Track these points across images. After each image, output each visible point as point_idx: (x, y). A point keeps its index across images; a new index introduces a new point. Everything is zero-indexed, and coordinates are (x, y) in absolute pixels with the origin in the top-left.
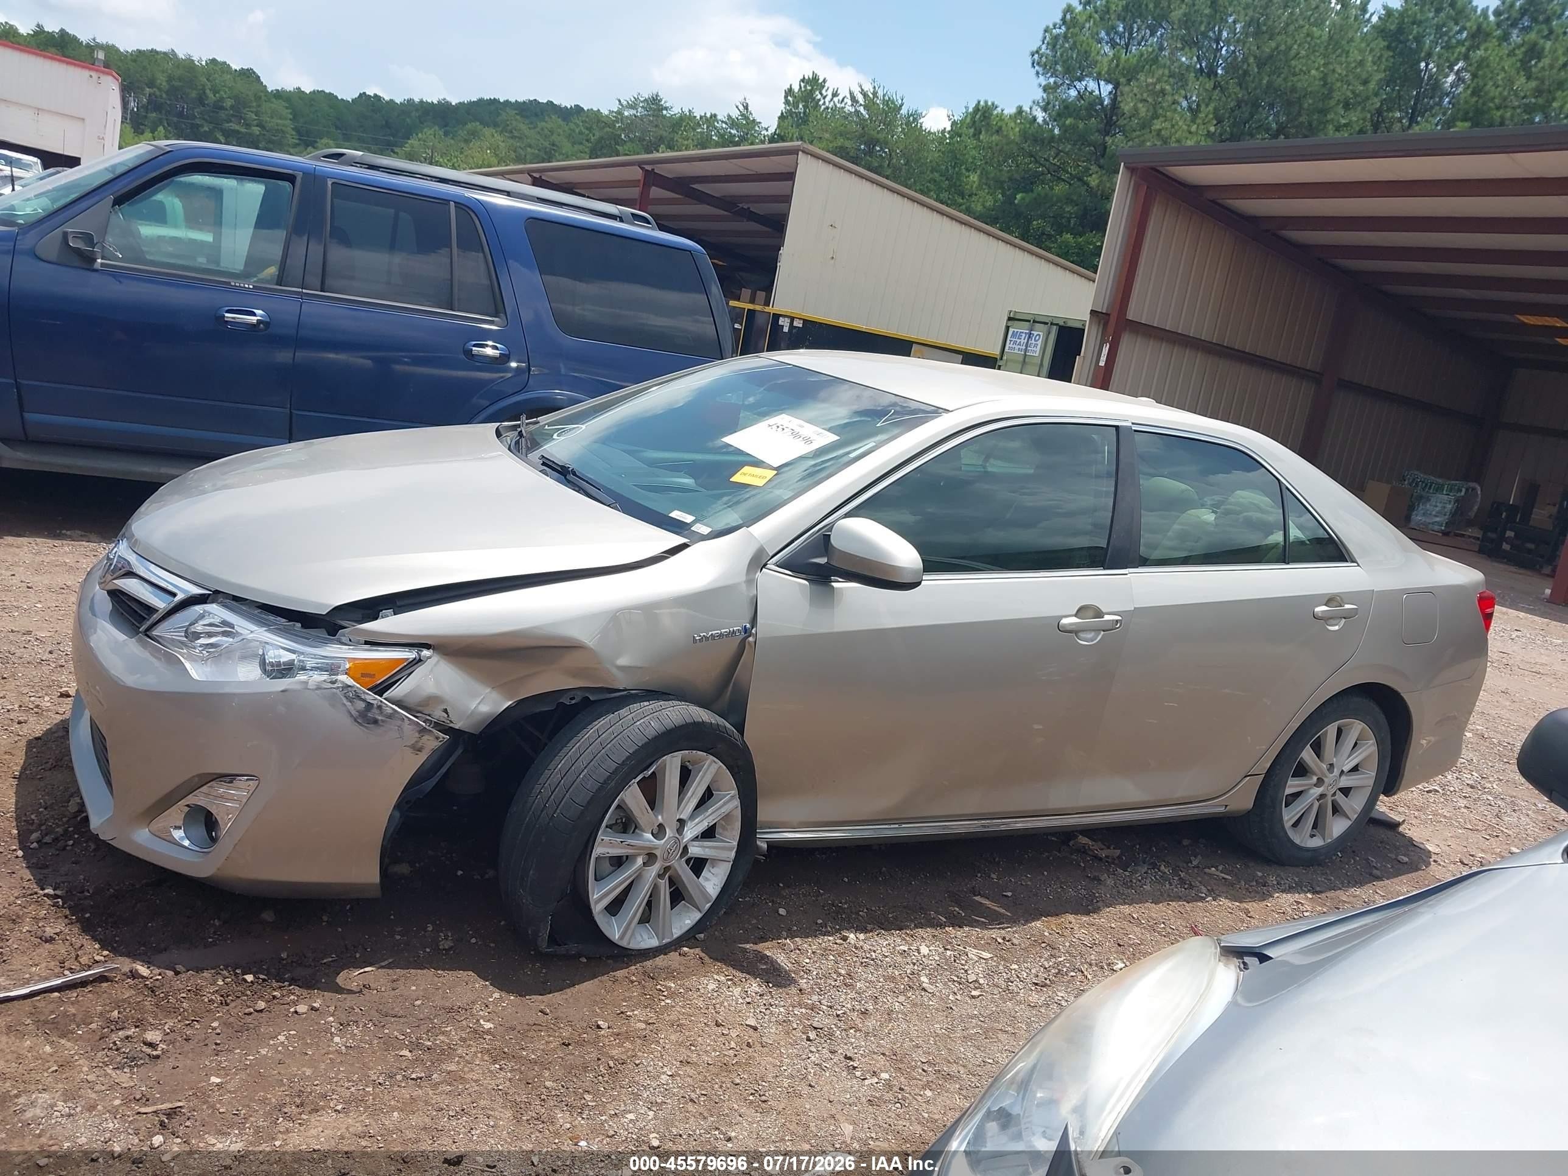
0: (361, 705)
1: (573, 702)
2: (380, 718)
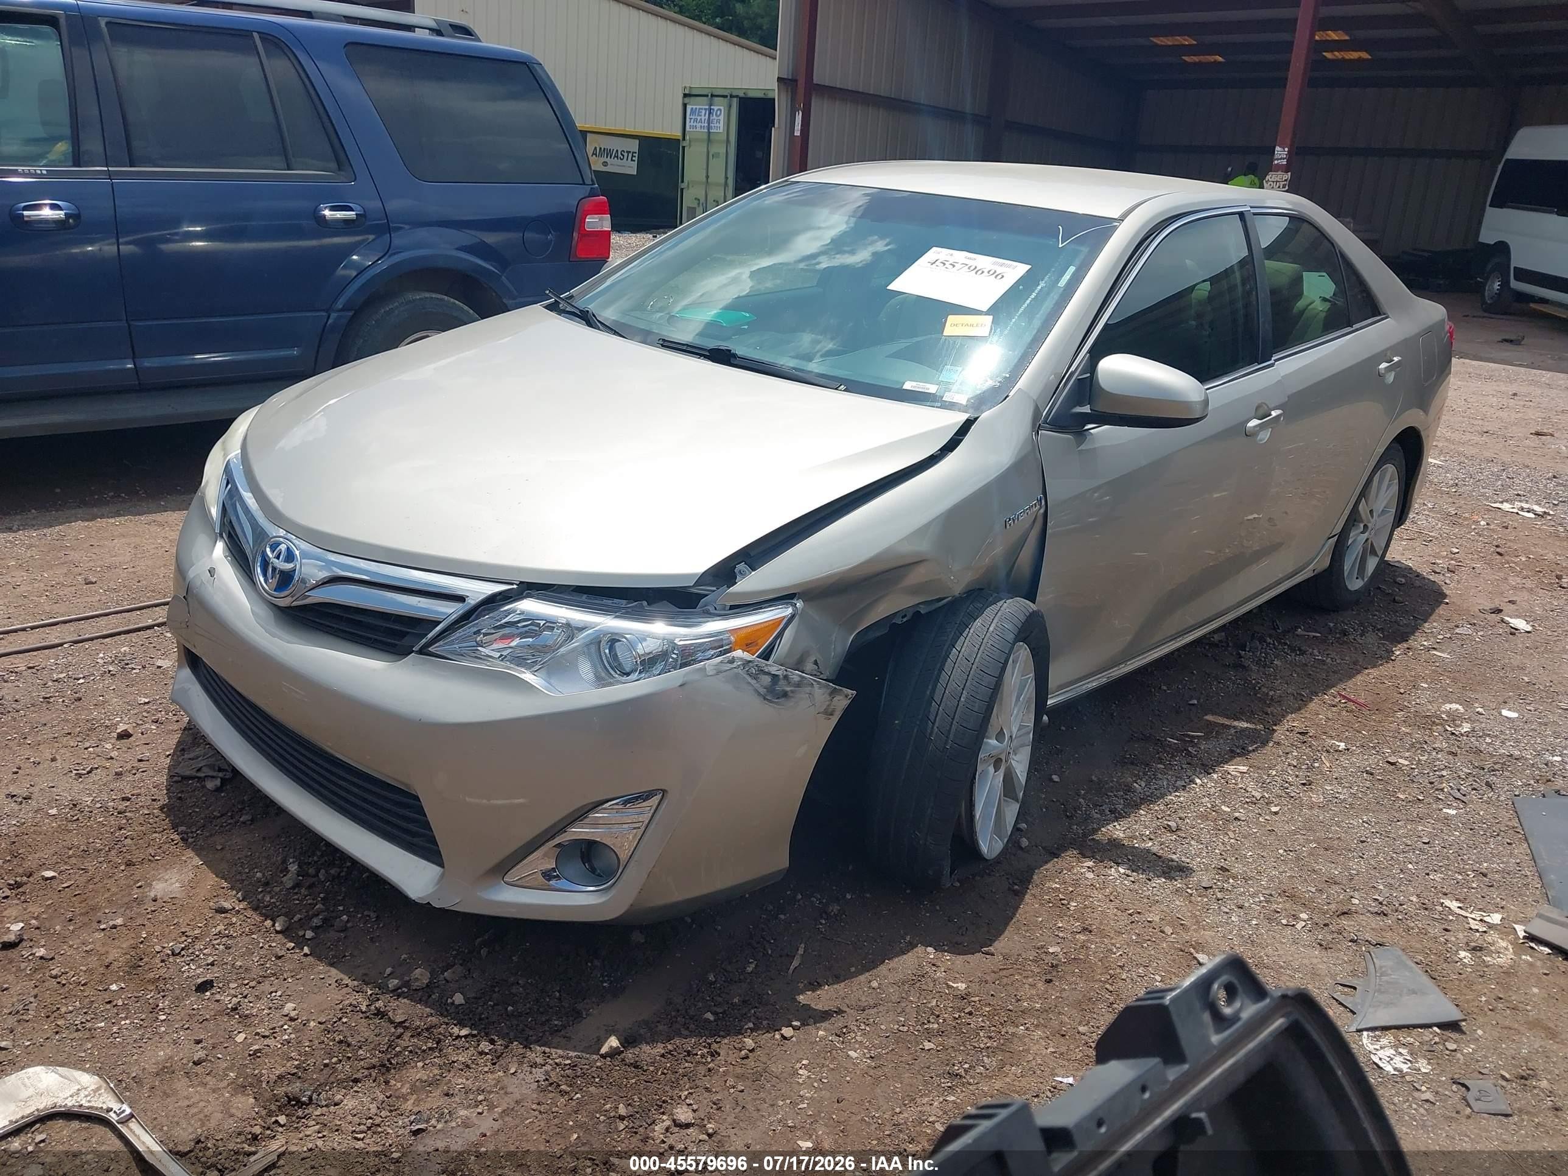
0: (767, 680)
1: (905, 620)
2: (788, 689)
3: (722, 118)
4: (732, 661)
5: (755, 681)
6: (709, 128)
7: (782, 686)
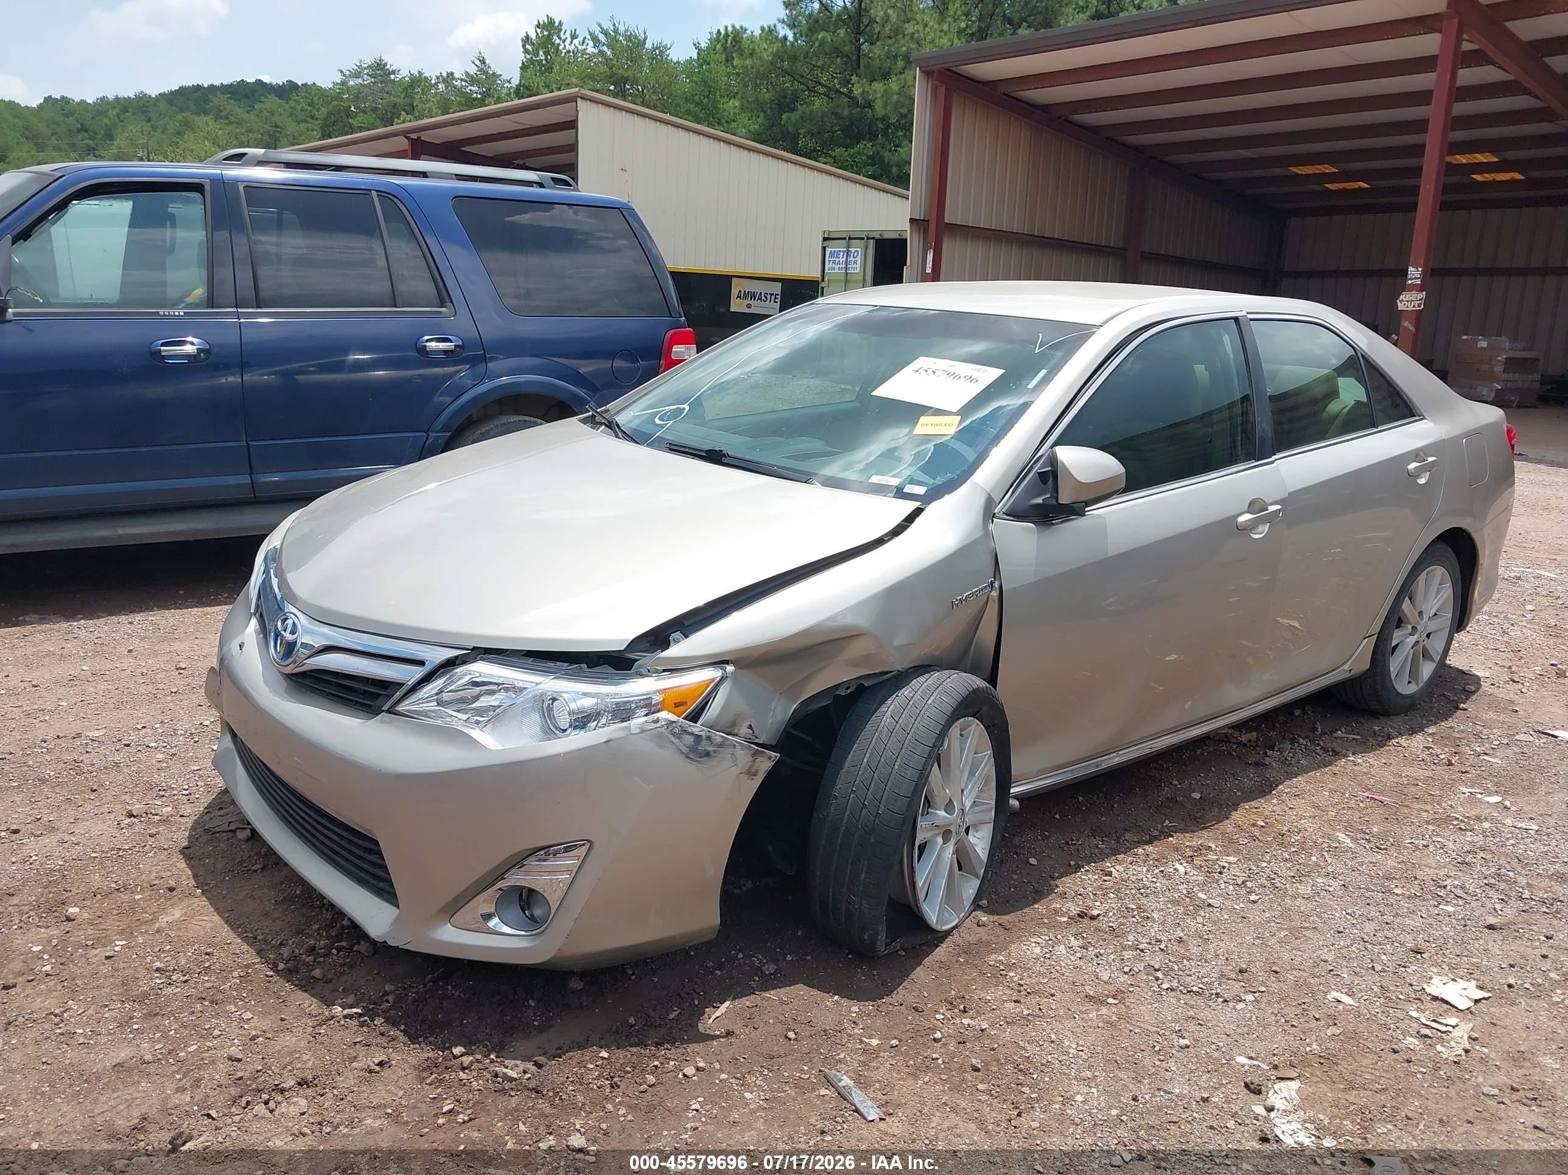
0: (690, 740)
1: (849, 691)
2: (711, 749)
3: (859, 259)
4: (656, 721)
5: (677, 740)
6: (846, 268)
7: (705, 746)
